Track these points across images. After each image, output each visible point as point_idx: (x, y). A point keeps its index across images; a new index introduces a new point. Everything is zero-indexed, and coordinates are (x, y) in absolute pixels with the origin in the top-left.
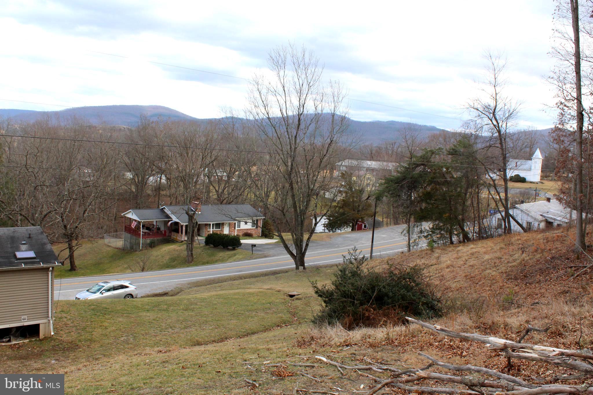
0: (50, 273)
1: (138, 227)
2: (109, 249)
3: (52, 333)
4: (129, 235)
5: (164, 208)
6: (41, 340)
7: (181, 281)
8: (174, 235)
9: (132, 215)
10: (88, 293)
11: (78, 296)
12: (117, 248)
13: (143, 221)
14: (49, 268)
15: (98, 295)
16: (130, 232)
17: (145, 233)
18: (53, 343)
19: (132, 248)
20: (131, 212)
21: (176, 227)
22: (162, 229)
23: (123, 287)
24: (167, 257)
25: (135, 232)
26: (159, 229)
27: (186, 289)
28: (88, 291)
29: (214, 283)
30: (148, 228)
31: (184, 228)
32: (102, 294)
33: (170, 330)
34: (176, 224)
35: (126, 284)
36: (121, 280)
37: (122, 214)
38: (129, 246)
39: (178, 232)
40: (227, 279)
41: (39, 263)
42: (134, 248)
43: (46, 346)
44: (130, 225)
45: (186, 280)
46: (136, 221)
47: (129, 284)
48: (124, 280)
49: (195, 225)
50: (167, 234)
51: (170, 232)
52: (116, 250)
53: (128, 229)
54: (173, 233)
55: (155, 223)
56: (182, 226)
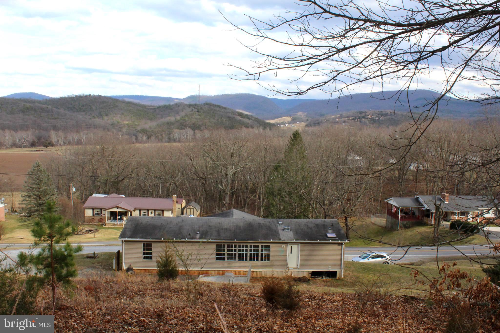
0: (343, 246)
1: (397, 212)
2: (374, 226)
3: (343, 277)
4: (390, 217)
5: (418, 197)
6: (337, 280)
7: (424, 256)
8: (425, 220)
9: (393, 202)
10: (360, 258)
11: (353, 260)
12: (381, 227)
13: (401, 207)
14: (343, 243)
15: (366, 261)
16: (391, 215)
17: (403, 216)
18: (343, 282)
19: (392, 227)
20: (392, 199)
21: (427, 214)
22: (417, 214)
23: (381, 256)
24: (419, 237)
25: (394, 215)
26: (414, 214)
27: (427, 262)
28: (359, 257)
29: (449, 260)
30: (405, 213)
31: (434, 215)
32: (369, 260)
33: (406, 283)
34: (428, 210)
35: (385, 255)
36: (381, 252)
37: (386, 201)
38: (390, 226)
39: (429, 217)
40: (460, 258)
41: (338, 240)
42: (394, 227)
43: (340, 282)
44: (391, 209)
45: (428, 256)
46: (395, 207)
47: (387, 255)
48: (383, 252)
49: (441, 213)
50: (420, 218)
51: (423, 217)
52: (380, 228)
53: (390, 213)
54: (425, 218)
55: (411, 209)
56: (432, 213)
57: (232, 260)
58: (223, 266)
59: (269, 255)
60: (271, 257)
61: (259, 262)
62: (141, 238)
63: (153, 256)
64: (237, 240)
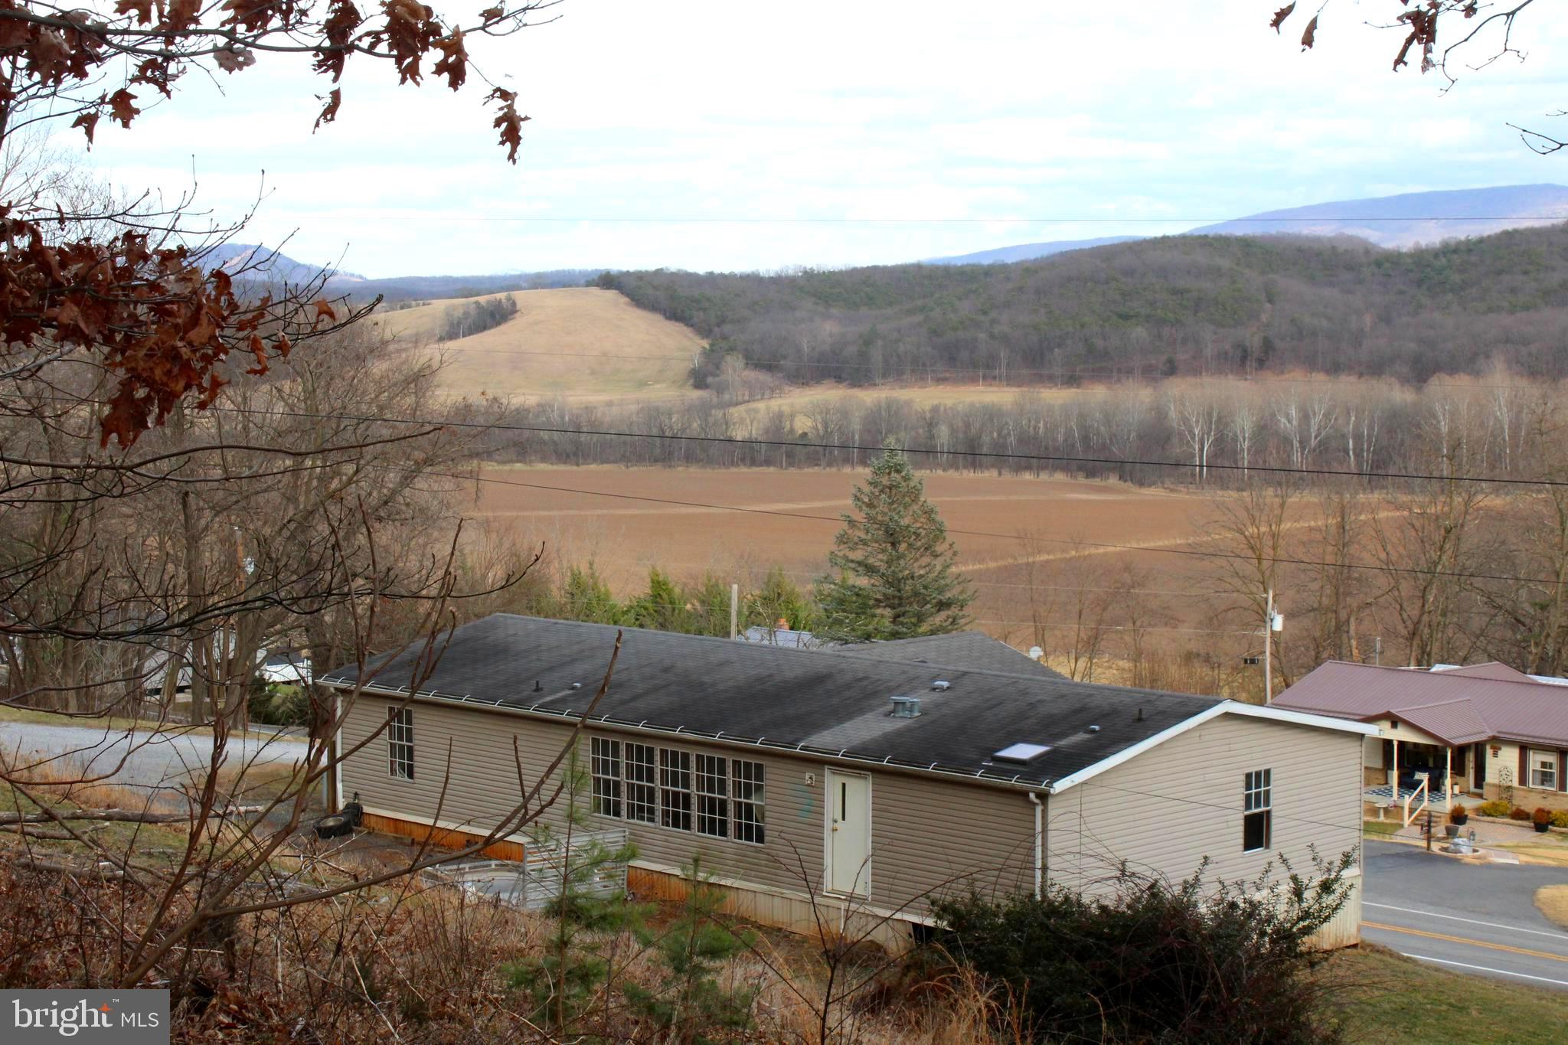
57: (643, 819)
59: (761, 814)
60: (770, 824)
61: (730, 844)
62: (379, 683)
63: (415, 764)
64: (649, 724)
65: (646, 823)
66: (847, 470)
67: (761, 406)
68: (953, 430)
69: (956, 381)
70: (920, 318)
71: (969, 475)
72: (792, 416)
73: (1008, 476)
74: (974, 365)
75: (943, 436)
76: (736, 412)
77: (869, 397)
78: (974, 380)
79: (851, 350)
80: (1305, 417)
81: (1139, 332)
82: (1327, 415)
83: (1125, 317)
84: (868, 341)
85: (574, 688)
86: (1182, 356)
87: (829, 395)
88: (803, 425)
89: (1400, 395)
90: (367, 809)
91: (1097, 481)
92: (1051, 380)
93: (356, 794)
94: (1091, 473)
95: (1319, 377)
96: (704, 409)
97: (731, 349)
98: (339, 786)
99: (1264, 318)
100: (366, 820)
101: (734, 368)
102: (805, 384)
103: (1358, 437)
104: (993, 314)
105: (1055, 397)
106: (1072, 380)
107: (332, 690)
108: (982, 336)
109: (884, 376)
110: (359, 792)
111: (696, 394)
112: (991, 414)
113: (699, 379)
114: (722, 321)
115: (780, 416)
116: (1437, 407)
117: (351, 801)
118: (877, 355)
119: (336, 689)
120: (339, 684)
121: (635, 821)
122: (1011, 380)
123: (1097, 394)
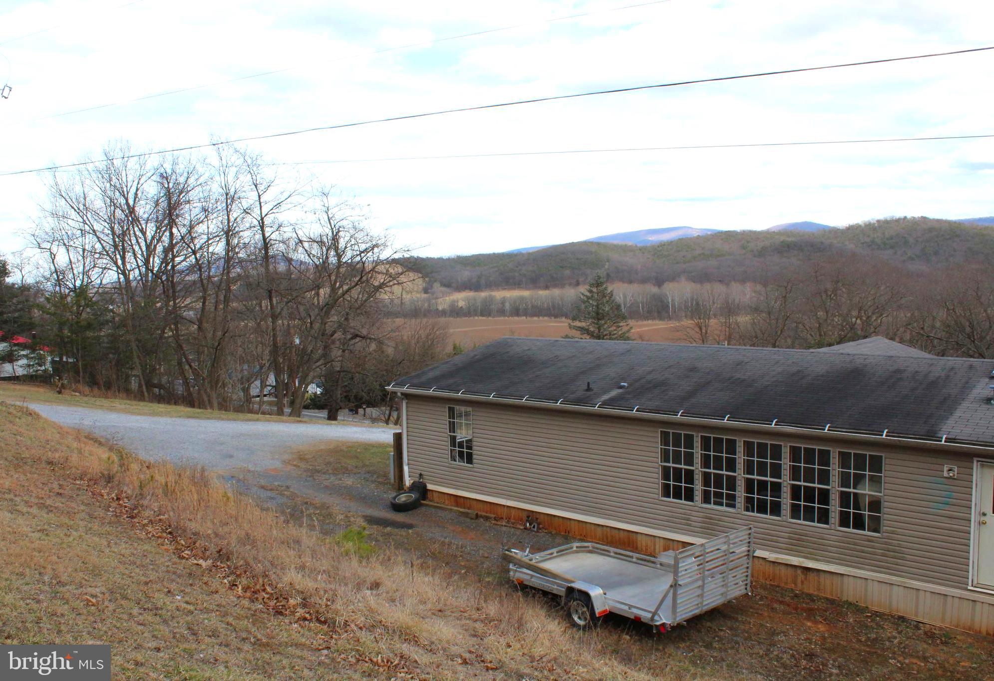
57: (721, 504)
58: (686, 525)
59: (875, 505)
60: (887, 515)
61: (833, 531)
62: (440, 388)
63: (474, 452)
64: (733, 417)
65: (724, 508)
66: (477, 318)
67: (447, 298)
68: (511, 305)
69: (509, 289)
70: (496, 269)
71: (516, 318)
72: (458, 302)
73: (529, 318)
74: (515, 284)
75: (507, 306)
76: (440, 301)
77: (483, 294)
78: (514, 289)
79: (475, 280)
80: (625, 297)
81: (567, 272)
82: (633, 296)
83: (562, 267)
84: (479, 277)
85: (622, 387)
86: (581, 280)
87: (470, 294)
88: (461, 304)
89: (655, 290)
90: (430, 487)
91: (558, 319)
92: (540, 288)
93: (421, 475)
94: (556, 316)
95: (626, 285)
96: (429, 300)
97: (435, 281)
98: (406, 468)
99: (606, 267)
100: (429, 495)
101: (437, 286)
102: (460, 291)
103: (643, 303)
104: (520, 267)
105: (542, 293)
106: (547, 287)
107: (399, 394)
108: (517, 274)
109: (486, 288)
110: (423, 473)
111: (426, 295)
112: (522, 299)
113: (426, 291)
114: (432, 272)
115: (454, 301)
116: (668, 293)
117: (417, 479)
118: (483, 281)
119: (402, 394)
120: (405, 389)
121: (712, 506)
122: (527, 289)
123: (556, 292)
